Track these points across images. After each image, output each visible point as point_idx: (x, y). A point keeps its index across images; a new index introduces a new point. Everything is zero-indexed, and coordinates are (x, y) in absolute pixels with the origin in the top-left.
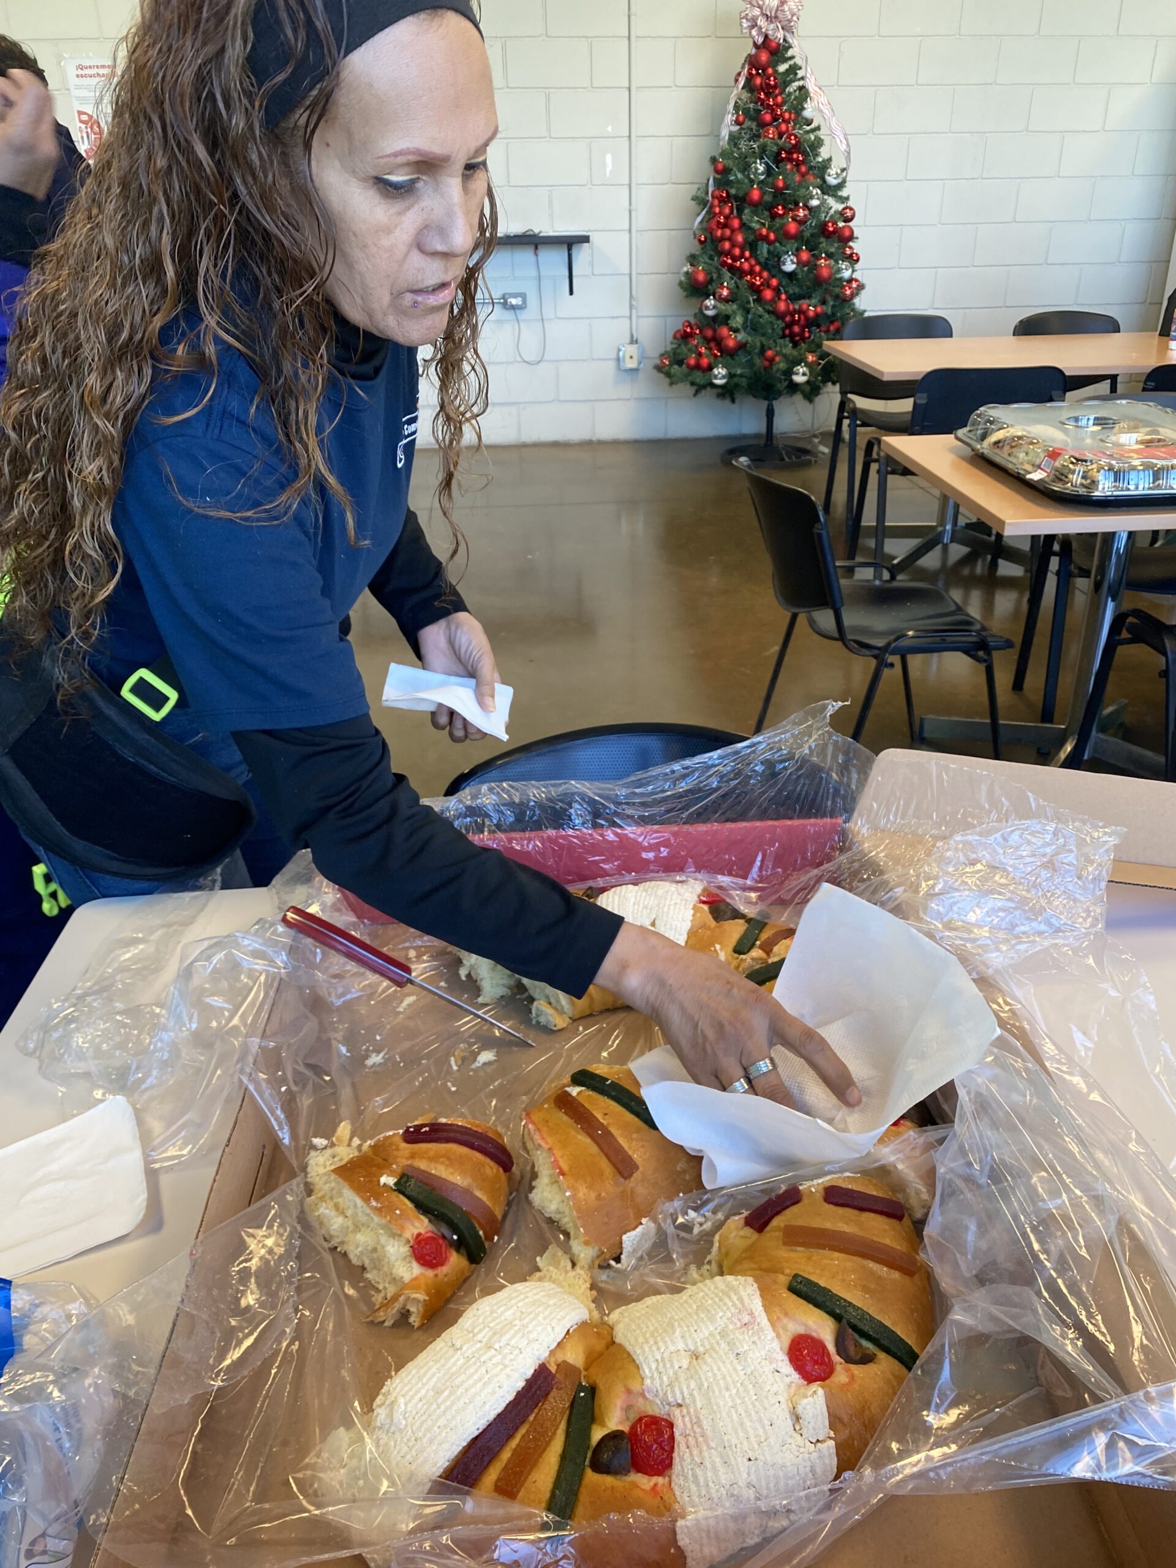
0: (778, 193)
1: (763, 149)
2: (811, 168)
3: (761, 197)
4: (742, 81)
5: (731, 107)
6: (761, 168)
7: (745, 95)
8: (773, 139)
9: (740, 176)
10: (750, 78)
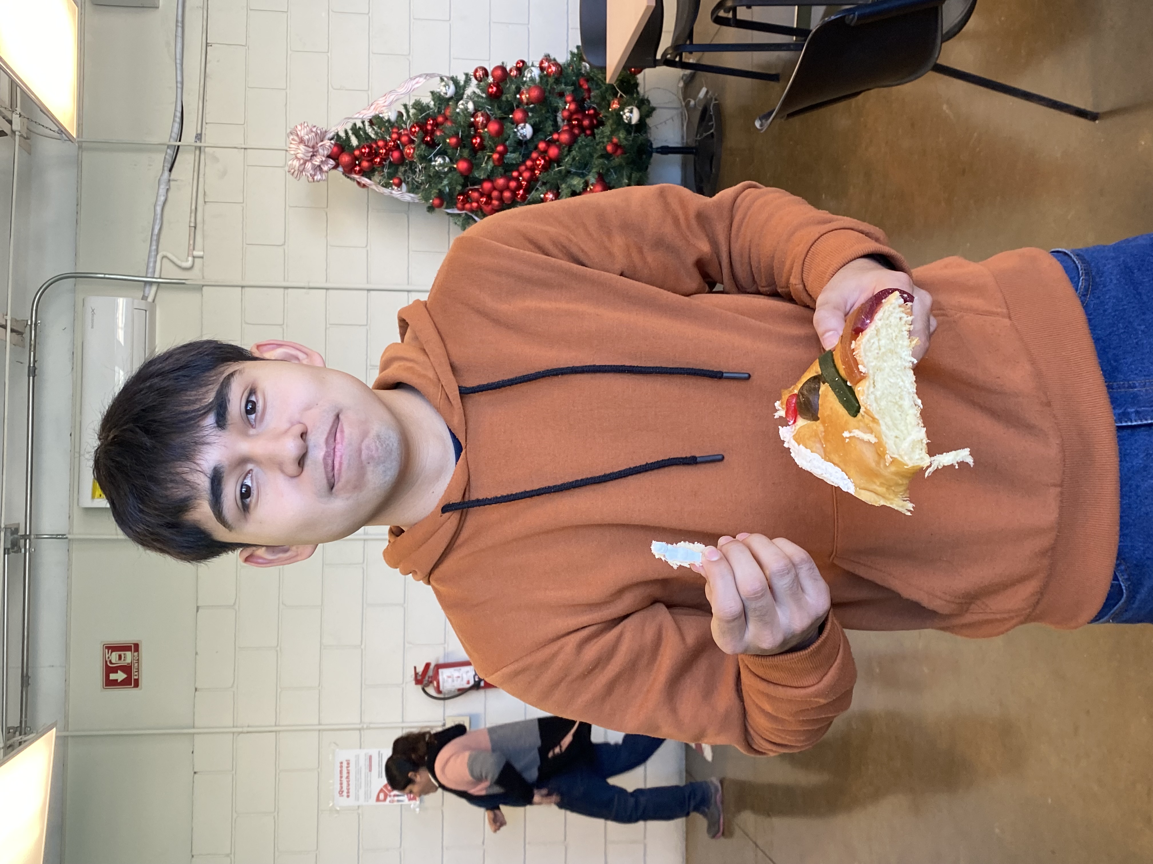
0: (462, 143)
1: (424, 158)
2: (439, 112)
3: (465, 160)
4: (365, 180)
5: (386, 191)
6: (439, 160)
7: (377, 177)
8: (414, 149)
9: (445, 182)
10: (363, 173)
